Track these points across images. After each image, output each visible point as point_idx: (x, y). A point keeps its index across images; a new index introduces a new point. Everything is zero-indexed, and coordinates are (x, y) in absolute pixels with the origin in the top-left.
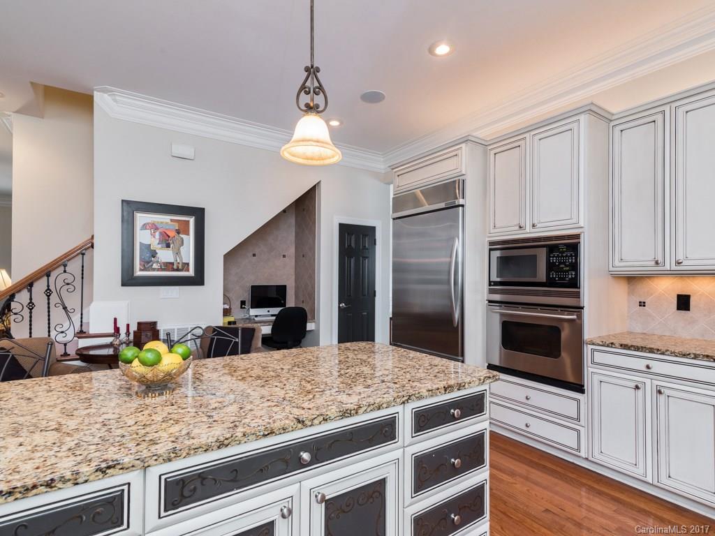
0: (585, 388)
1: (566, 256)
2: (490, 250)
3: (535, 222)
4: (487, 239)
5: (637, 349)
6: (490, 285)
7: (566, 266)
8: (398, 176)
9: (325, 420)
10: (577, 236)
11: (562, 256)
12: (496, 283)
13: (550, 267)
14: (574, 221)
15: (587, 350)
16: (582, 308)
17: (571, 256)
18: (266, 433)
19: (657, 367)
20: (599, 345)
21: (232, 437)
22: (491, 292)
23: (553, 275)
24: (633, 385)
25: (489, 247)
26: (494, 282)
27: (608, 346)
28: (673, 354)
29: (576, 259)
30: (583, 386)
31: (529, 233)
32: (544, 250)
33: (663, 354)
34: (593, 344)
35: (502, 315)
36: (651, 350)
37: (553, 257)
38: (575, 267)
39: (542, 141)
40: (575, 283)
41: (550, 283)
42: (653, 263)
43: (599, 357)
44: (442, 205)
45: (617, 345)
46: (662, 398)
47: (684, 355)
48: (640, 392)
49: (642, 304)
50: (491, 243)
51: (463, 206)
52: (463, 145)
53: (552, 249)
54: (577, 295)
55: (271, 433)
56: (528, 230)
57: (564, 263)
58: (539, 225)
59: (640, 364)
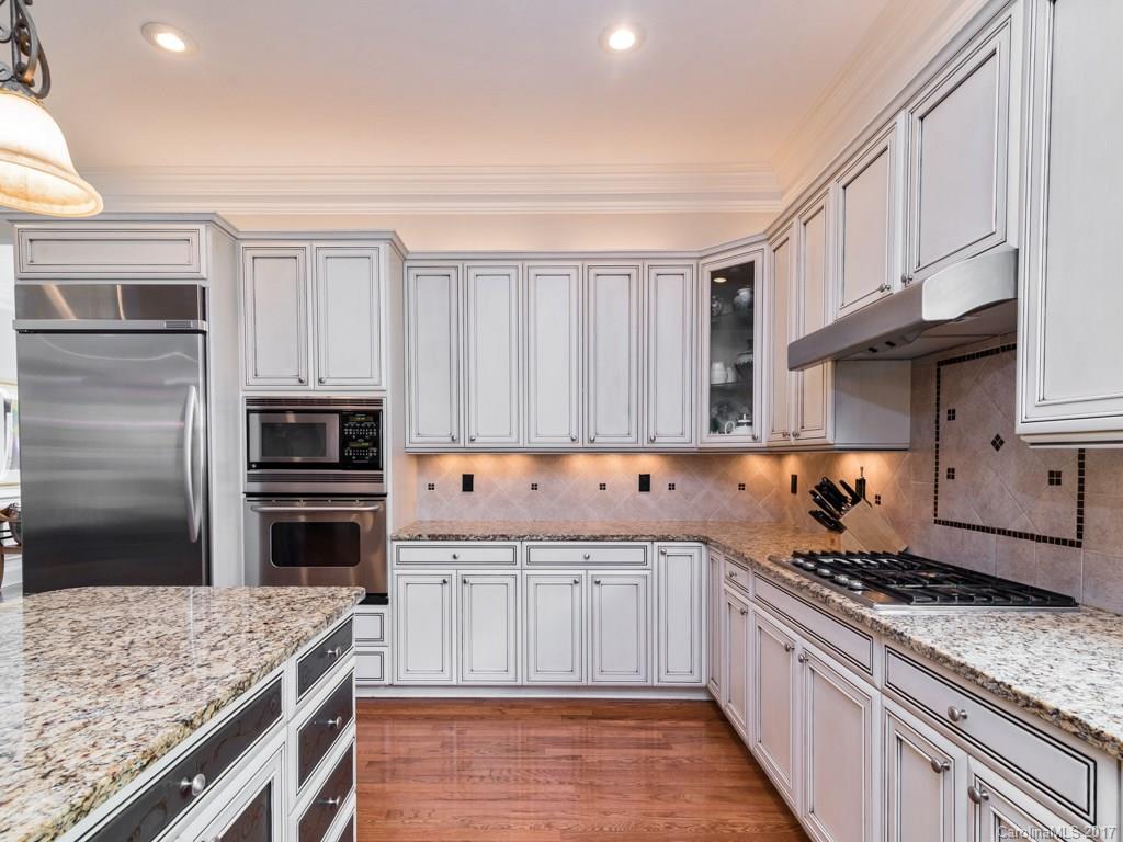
0: (389, 596)
1: (366, 427)
2: (249, 412)
3: (323, 375)
4: (242, 394)
5: (445, 538)
6: (249, 468)
7: (366, 441)
8: (31, 240)
9: (217, 709)
10: (378, 402)
11: (360, 427)
12: (260, 465)
13: (345, 441)
14: (376, 381)
15: (392, 547)
16: (385, 495)
17: (372, 427)
18: (145, 762)
19: (464, 555)
20: (406, 540)
21: (95, 790)
22: (251, 479)
23: (348, 452)
24: (440, 580)
25: (245, 407)
26: (256, 463)
27: (416, 540)
28: (477, 538)
29: (378, 432)
30: (386, 595)
31: (313, 391)
32: (336, 417)
33: (467, 540)
34: (400, 540)
35: (263, 514)
36: (457, 538)
37: (349, 428)
38: (376, 442)
39: (329, 260)
40: (376, 464)
41: (345, 463)
42: (449, 439)
43: (406, 555)
44: (162, 324)
45: (425, 537)
46: (466, 587)
47: (485, 538)
48: (446, 587)
49: (431, 487)
50: (250, 401)
51: (204, 333)
52: (202, 227)
53: (345, 417)
54: (380, 479)
55: (152, 759)
56: (311, 386)
57: (362, 437)
58: (328, 382)
59: (446, 555)
